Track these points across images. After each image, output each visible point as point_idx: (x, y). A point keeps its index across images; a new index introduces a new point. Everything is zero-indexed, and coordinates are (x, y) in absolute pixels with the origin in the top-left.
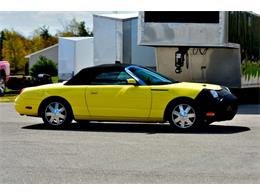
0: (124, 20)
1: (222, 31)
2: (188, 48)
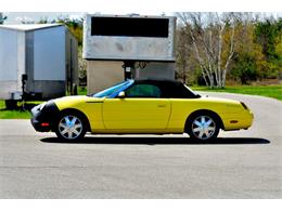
0: (27, 32)
1: (171, 45)
2: (134, 61)
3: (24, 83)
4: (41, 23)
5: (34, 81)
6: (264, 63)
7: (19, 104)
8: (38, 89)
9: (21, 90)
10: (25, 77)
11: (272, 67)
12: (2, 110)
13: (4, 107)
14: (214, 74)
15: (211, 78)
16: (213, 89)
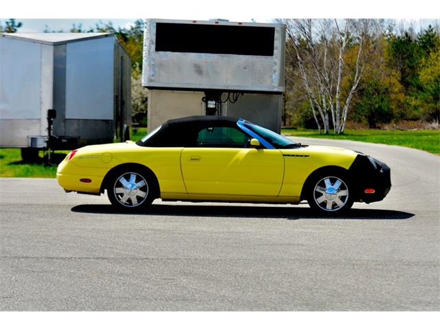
0: (56, 45)
2: (221, 91)
3: (50, 123)
4: (73, 31)
5: (65, 120)
6: (402, 97)
7: (41, 154)
8: (72, 132)
9: (46, 134)
10: (52, 114)
11: (413, 103)
12: (17, 163)
13: (20, 159)
14: (329, 113)
15: (325, 118)
16: (327, 134)
